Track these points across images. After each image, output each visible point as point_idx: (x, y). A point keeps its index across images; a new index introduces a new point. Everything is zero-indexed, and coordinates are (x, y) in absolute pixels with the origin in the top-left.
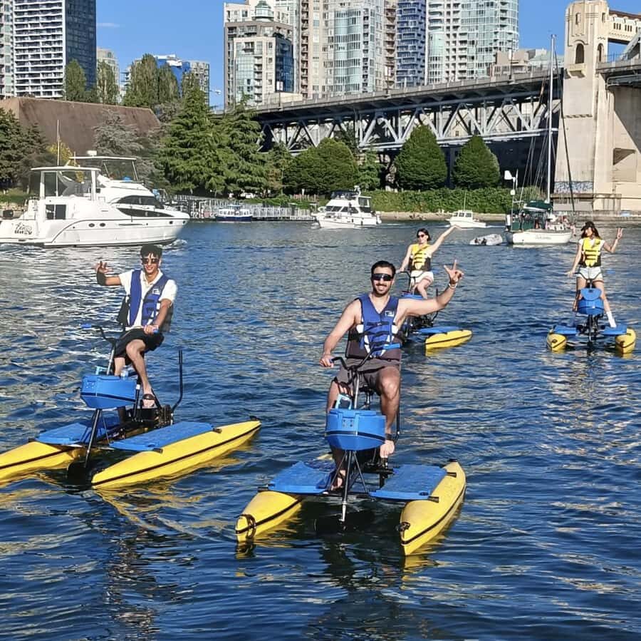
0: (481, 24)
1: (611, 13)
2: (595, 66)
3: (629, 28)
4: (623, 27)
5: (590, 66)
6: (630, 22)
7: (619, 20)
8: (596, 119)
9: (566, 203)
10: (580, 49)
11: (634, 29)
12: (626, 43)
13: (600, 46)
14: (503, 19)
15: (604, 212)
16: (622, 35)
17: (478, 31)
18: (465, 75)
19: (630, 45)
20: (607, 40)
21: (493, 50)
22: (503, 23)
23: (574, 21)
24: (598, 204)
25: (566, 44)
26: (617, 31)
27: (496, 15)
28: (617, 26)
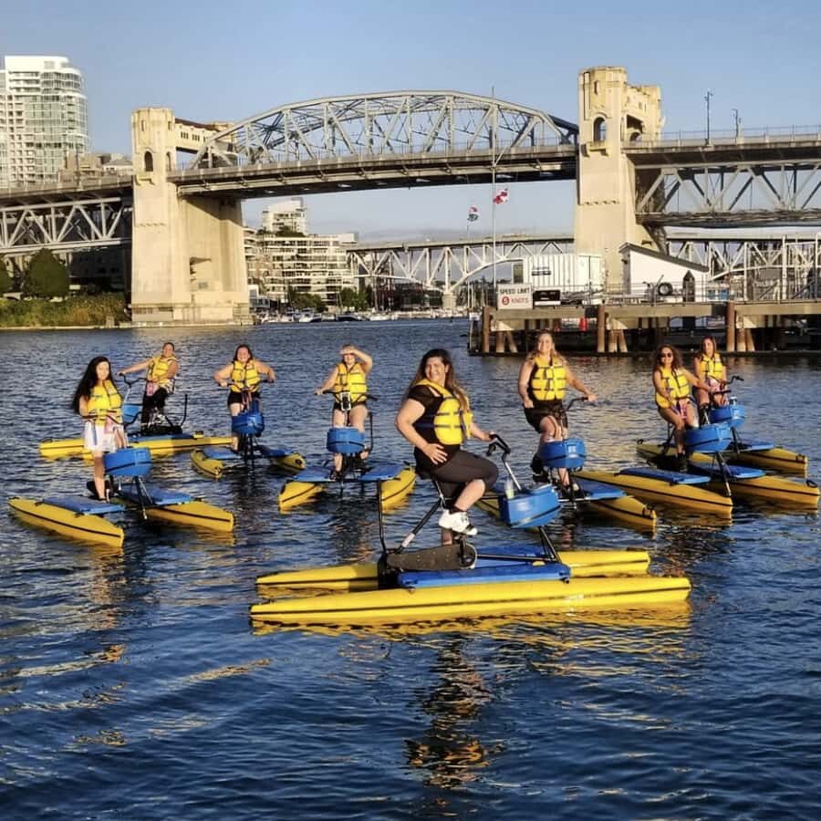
0: (47, 127)
1: (178, 121)
2: (164, 175)
3: (196, 138)
4: (190, 136)
5: (160, 175)
6: (198, 131)
7: (187, 129)
8: (170, 228)
9: (145, 313)
10: (148, 157)
11: (202, 139)
12: (194, 152)
13: (168, 154)
14: (71, 121)
15: (183, 321)
16: (190, 144)
17: (45, 134)
18: (34, 179)
19: (198, 153)
20: (175, 149)
21: (63, 146)
22: (71, 124)
23: (141, 127)
24: (178, 315)
25: (134, 151)
26: (185, 140)
27: (63, 117)
28: (184, 135)
